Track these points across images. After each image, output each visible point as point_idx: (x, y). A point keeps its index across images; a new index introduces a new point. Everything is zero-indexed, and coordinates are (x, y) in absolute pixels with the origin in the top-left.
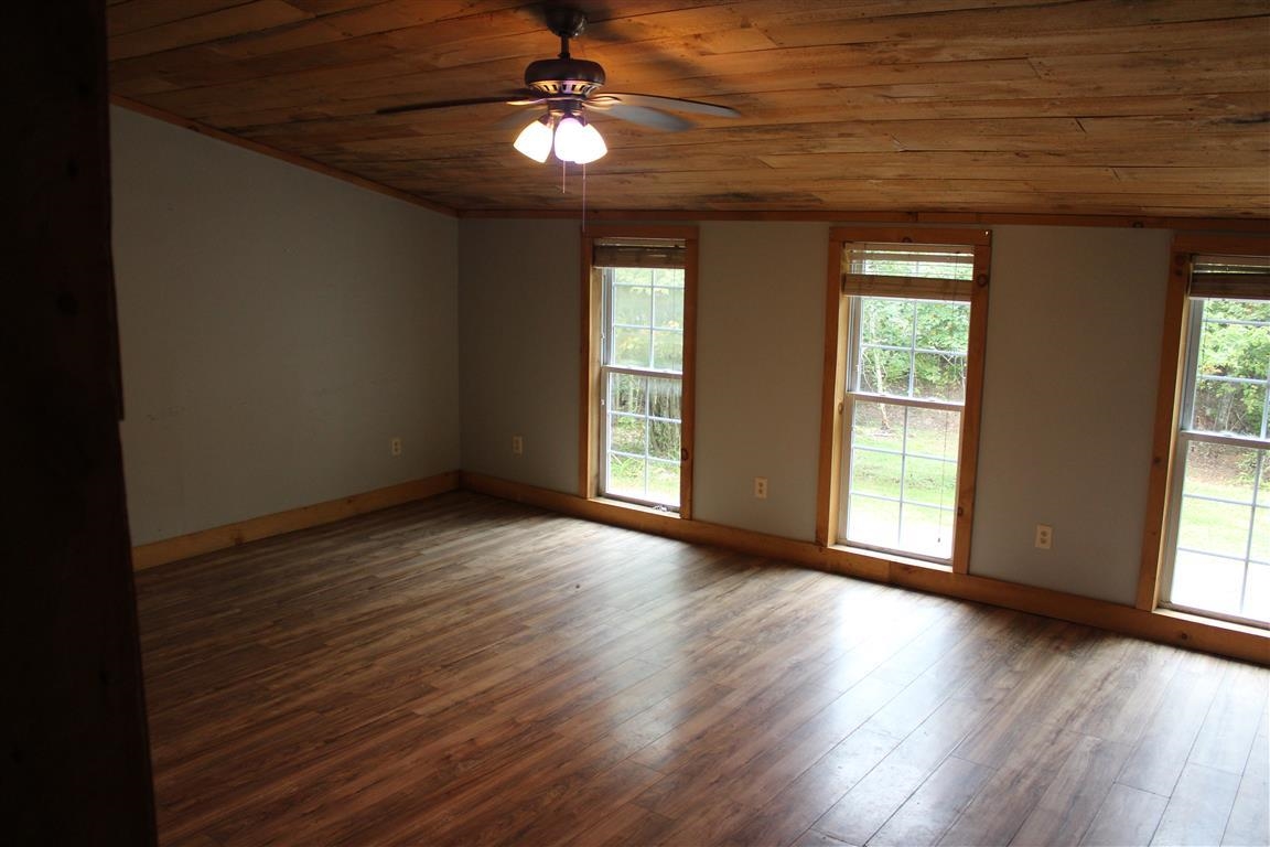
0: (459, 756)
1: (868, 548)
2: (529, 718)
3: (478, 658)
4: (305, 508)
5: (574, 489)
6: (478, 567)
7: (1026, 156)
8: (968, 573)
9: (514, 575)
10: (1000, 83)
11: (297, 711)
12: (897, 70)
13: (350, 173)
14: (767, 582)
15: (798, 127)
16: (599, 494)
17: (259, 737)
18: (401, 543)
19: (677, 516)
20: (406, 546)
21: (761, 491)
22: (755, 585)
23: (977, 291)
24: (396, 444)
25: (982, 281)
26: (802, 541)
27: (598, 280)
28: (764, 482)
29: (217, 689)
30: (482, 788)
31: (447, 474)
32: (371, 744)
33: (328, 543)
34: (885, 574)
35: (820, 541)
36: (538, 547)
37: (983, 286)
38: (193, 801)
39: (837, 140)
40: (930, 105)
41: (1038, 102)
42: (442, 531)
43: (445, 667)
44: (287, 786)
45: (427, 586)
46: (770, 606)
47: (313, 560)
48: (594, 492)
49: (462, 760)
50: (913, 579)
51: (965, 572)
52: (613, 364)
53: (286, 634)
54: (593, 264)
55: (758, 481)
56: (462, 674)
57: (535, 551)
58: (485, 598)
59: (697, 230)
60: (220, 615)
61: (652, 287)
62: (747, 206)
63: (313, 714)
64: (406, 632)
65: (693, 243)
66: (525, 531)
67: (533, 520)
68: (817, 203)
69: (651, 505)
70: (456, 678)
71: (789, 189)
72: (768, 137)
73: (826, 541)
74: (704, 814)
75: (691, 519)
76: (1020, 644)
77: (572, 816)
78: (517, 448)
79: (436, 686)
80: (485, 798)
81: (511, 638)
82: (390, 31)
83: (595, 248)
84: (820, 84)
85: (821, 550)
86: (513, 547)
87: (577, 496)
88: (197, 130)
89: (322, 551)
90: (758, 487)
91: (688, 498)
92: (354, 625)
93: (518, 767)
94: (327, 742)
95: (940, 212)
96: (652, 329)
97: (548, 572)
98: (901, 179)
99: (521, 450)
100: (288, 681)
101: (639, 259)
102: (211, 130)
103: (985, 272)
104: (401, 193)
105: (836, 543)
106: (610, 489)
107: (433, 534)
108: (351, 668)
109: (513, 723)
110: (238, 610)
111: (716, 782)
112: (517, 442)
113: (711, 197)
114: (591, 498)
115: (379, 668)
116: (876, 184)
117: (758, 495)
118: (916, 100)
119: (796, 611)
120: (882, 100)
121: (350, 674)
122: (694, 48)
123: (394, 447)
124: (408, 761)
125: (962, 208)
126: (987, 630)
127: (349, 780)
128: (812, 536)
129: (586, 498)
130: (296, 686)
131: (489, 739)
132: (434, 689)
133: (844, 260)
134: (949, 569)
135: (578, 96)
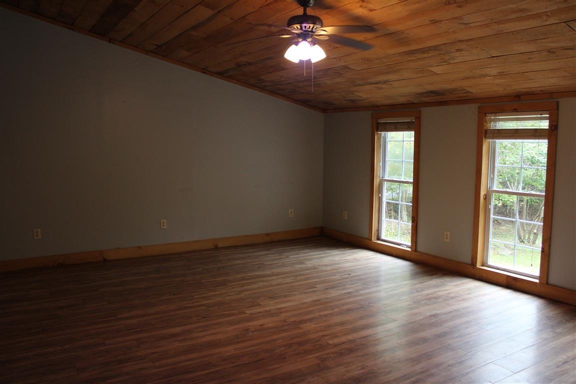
0: (253, 330)
1: (498, 269)
2: (292, 320)
3: (286, 296)
4: (247, 236)
5: (366, 235)
6: (309, 264)
7: (554, 52)
8: (547, 284)
9: (324, 268)
10: (512, 6)
11: (199, 306)
12: (459, 7)
13: (263, 89)
14: (442, 281)
15: (435, 48)
16: (378, 239)
17: (178, 312)
18: (283, 253)
19: (410, 250)
20: (284, 254)
21: (447, 238)
22: (435, 281)
23: (551, 134)
24: (291, 212)
25: (553, 128)
26: (465, 263)
27: (379, 139)
28: (449, 233)
29: (174, 295)
30: (254, 342)
31: (315, 228)
32: (221, 320)
33: (253, 250)
34: (504, 282)
35: (474, 263)
36: (341, 259)
37: (554, 131)
38: (139, 329)
39: (457, 54)
40: (487, 25)
41: (538, 16)
42: (304, 250)
43: (270, 298)
44: (177, 330)
45: (283, 269)
46: (437, 290)
47: (242, 256)
48: (376, 238)
49: (253, 331)
50: (518, 285)
51: (545, 283)
52: (386, 178)
53: (214, 280)
54: (377, 131)
55: (446, 232)
56: (275, 301)
57: (340, 260)
58: (305, 275)
59: (420, 112)
60: (192, 271)
61: (403, 141)
62: (439, 98)
63: (204, 307)
64: (261, 284)
65: (418, 118)
66: (340, 252)
67: (346, 249)
68: (470, 94)
69: (399, 245)
70: (272, 302)
71: (453, 86)
72: (426, 55)
73: (476, 263)
74: (346, 367)
75: (416, 251)
76: (566, 320)
77: (285, 358)
78: (345, 217)
79: (261, 304)
80: (254, 345)
81: (306, 291)
82: (246, 16)
83: (378, 123)
84: (430, 21)
85: (474, 268)
86: (330, 258)
87: (368, 239)
88: (205, 73)
89: (248, 253)
90: (445, 236)
91: (415, 240)
92: (243, 279)
93: (275, 337)
94: (203, 318)
95: (531, 94)
96: (403, 161)
97: (341, 268)
98: (501, 75)
99: (346, 218)
100: (203, 295)
101: (397, 127)
102: (211, 73)
103: (555, 123)
104: (297, 101)
105: (483, 265)
106: (383, 237)
107: (298, 250)
108: (230, 294)
109: (285, 321)
110: (200, 270)
111: (362, 355)
112: (345, 214)
113: (422, 94)
114: (374, 240)
115: (242, 295)
116: (491, 79)
117: (445, 240)
118: (479, 24)
119: (449, 293)
120: (463, 26)
121: (229, 296)
122: (365, 7)
123: (290, 213)
124: (230, 329)
125: (542, 91)
126: (551, 312)
127: (203, 331)
128: (469, 261)
129: (371, 240)
130: (205, 298)
131: (270, 325)
132: (260, 305)
133: (486, 122)
134: (537, 281)
135: (310, 31)
